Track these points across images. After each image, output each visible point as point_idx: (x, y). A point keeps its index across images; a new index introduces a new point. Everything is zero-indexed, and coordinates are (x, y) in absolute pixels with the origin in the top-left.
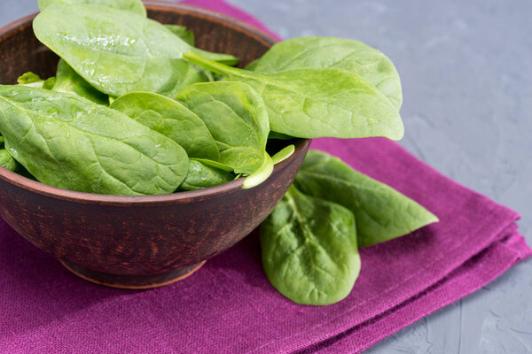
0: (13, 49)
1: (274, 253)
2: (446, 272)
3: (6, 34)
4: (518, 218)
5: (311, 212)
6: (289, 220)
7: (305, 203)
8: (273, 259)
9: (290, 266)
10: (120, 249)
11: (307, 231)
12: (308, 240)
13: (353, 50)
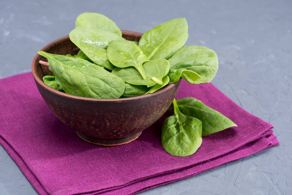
0: (65, 47)
1: (166, 136)
2: (237, 147)
3: (62, 40)
4: (272, 128)
5: (184, 120)
6: (174, 123)
7: (183, 117)
8: (165, 138)
9: (172, 141)
10: (94, 122)
11: (181, 128)
12: (181, 131)
13: (201, 50)
